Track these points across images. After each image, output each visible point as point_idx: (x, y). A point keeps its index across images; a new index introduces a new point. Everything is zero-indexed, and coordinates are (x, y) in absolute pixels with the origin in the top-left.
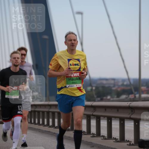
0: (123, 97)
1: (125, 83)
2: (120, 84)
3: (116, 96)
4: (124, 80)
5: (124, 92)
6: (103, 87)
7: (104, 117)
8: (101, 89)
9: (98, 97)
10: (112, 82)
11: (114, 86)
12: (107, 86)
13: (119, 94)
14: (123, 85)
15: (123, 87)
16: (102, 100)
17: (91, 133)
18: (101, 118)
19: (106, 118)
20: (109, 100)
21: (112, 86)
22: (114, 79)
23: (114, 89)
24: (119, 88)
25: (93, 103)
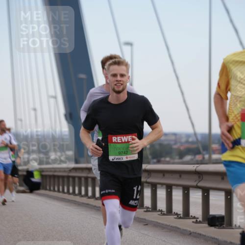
0: (188, 158)
1: (190, 140)
2: (184, 140)
3: (177, 157)
4: (188, 136)
5: (189, 151)
6: (161, 145)
7: (162, 184)
8: (157, 147)
9: (154, 158)
10: (173, 138)
11: (175, 144)
12: (166, 143)
13: (182, 155)
14: (187, 142)
15: (187, 146)
16: (159, 162)
17: (145, 206)
18: (158, 186)
19: (165, 186)
20: (168, 163)
21: (172, 143)
22: (175, 134)
23: (175, 147)
24: (182, 146)
25: (147, 166)
